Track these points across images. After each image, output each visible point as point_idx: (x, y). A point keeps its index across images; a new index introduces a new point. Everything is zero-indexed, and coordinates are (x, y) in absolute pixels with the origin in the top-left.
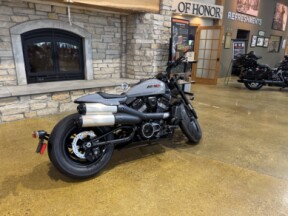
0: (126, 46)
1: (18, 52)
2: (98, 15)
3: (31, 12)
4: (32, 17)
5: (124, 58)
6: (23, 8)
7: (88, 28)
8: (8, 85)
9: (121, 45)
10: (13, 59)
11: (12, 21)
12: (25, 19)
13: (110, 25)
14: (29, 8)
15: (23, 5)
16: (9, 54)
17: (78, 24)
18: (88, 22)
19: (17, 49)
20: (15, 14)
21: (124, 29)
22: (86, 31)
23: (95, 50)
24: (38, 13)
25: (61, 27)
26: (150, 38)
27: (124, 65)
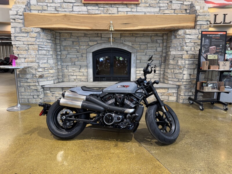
0: (165, 57)
1: (89, 63)
2: (144, 36)
3: (99, 38)
4: (99, 42)
5: (163, 67)
6: (95, 37)
7: (135, 46)
8: (83, 81)
9: (161, 56)
10: (87, 67)
11: (88, 45)
12: (95, 43)
13: (153, 42)
14: (98, 37)
15: (95, 35)
16: (85, 63)
17: (127, 43)
18: (135, 41)
19: (89, 61)
20: (90, 41)
21: (165, 44)
22: (133, 48)
23: (138, 61)
24: (103, 39)
25: (116, 47)
26: (182, 50)
27: (162, 72)
